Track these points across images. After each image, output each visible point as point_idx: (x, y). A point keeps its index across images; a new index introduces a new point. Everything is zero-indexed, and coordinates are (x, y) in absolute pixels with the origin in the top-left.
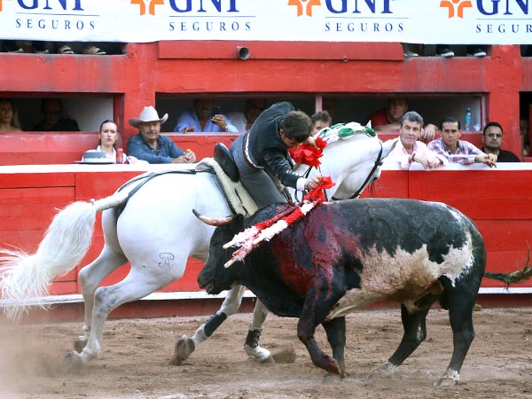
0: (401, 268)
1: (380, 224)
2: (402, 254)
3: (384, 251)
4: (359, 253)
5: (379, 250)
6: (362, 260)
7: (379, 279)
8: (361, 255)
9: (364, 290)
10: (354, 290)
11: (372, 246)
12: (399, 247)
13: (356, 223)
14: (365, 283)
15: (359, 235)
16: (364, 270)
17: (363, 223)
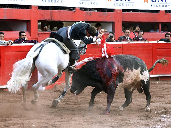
0: (134, 75)
1: (128, 62)
2: (135, 70)
3: (130, 70)
4: (123, 71)
5: (129, 70)
6: (124, 73)
7: (128, 79)
8: (124, 72)
9: (124, 83)
10: (121, 83)
11: (127, 69)
12: (134, 68)
13: (122, 62)
14: (124, 81)
15: (123, 66)
16: (124, 76)
17: (123, 62)
